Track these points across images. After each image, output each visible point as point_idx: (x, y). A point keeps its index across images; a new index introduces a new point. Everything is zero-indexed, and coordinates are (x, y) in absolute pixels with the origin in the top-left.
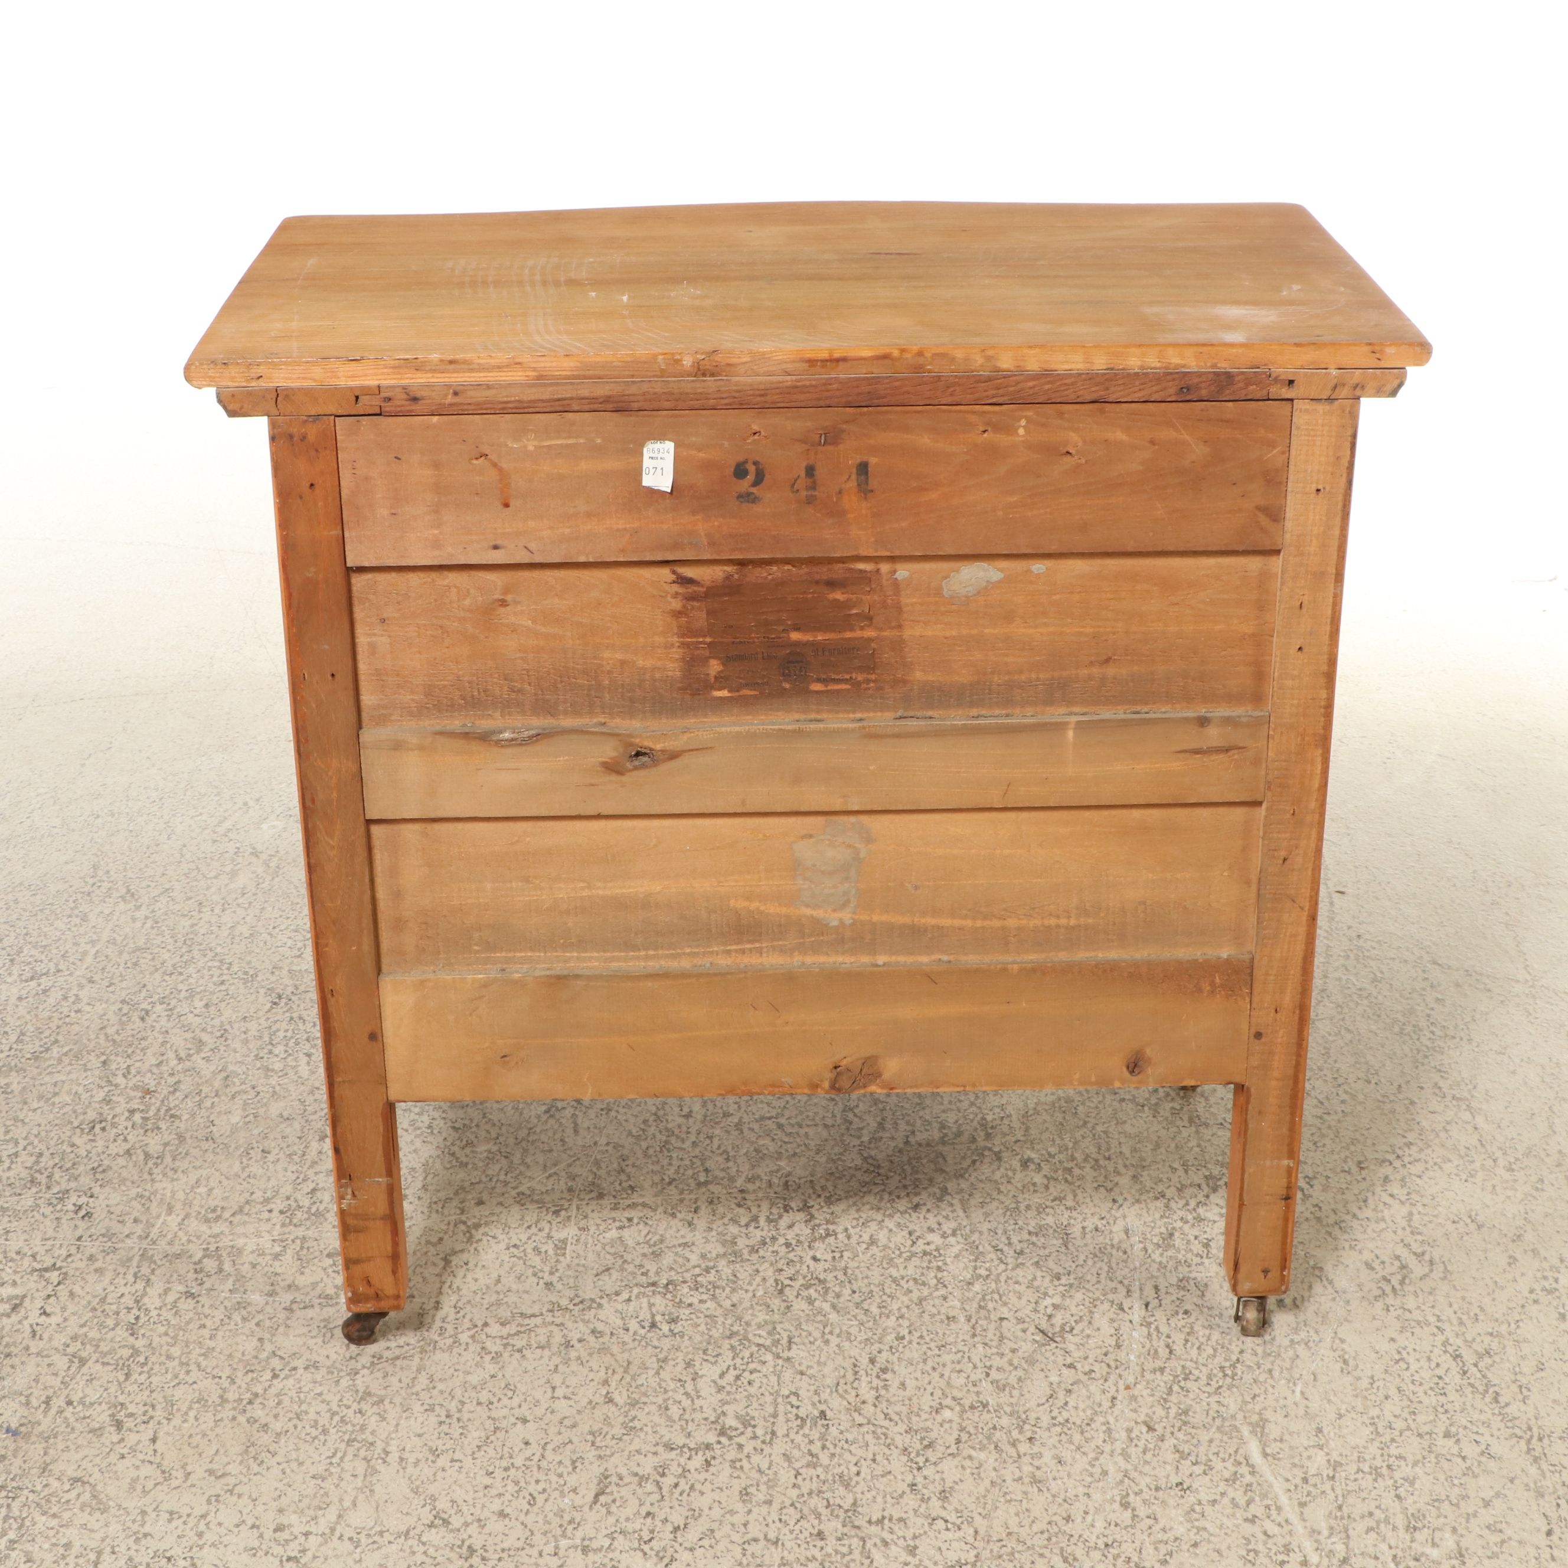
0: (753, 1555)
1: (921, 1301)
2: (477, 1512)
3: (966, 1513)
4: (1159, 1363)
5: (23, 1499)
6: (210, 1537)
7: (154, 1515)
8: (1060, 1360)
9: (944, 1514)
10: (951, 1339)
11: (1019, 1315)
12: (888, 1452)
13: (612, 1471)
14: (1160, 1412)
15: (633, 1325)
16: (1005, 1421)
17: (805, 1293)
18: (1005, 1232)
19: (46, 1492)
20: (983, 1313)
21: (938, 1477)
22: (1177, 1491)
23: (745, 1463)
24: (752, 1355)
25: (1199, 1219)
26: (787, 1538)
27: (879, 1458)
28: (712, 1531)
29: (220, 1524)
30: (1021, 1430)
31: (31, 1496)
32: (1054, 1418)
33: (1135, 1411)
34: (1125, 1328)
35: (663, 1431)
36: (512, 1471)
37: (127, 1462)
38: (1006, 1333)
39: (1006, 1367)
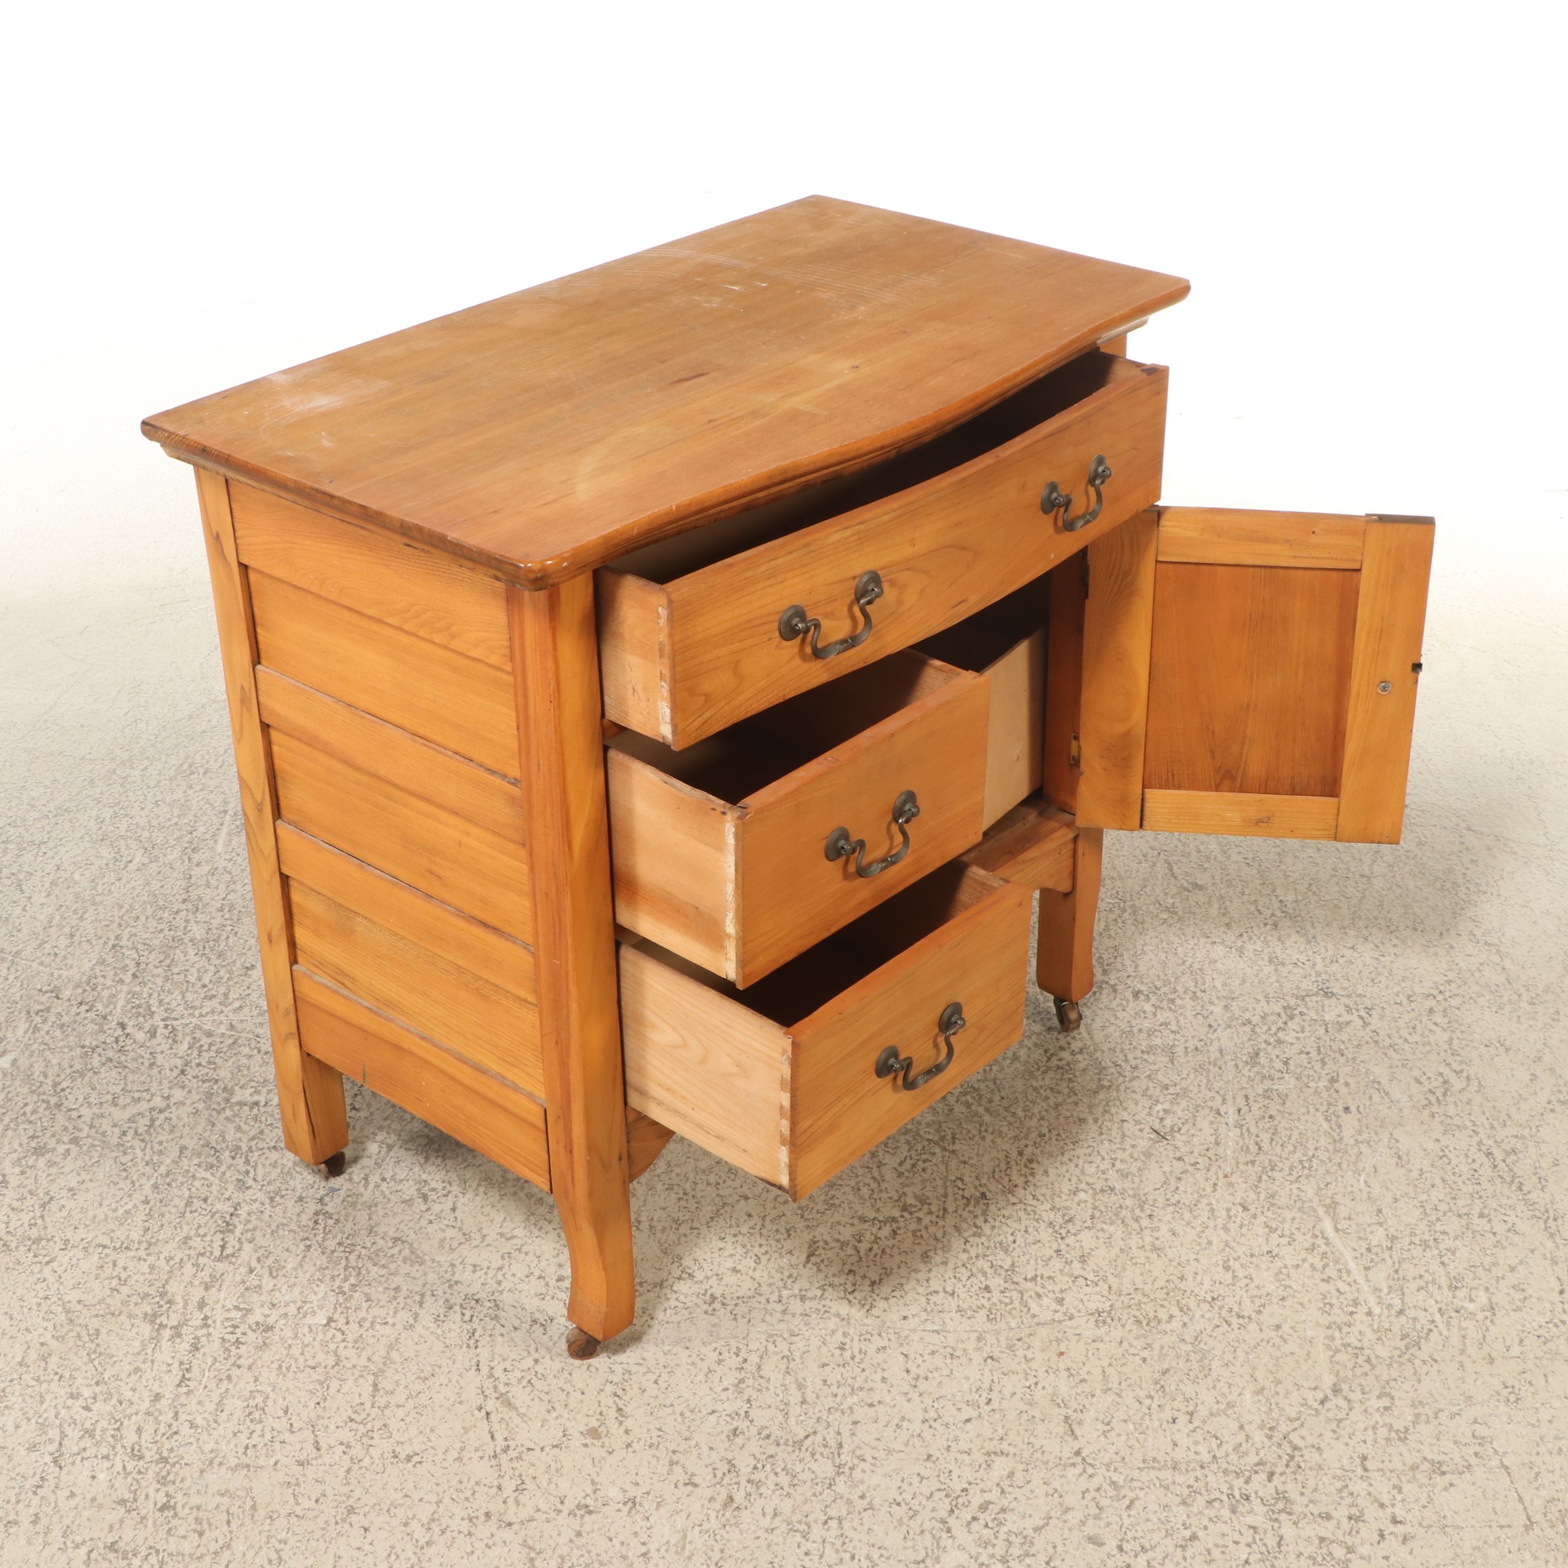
0: (935, 1304)
1: (1057, 1106)
2: (715, 1267)
3: (1101, 1273)
4: (1250, 1157)
5: (357, 1253)
6: (506, 1285)
7: (461, 1267)
8: (1171, 1154)
9: (1084, 1273)
10: (1082, 1137)
11: (1137, 1117)
12: (1037, 1225)
13: (819, 1238)
14: (1252, 1196)
16: (1129, 1202)
17: (963, 1099)
18: (1122, 1051)
19: (375, 1248)
20: (1107, 1116)
21: (1077, 1245)
22: (1268, 1258)
23: (924, 1233)
24: (924, 1148)
25: (1280, 1042)
26: (960, 1290)
27: (1030, 1230)
28: (902, 1285)
29: (514, 1275)
30: (1142, 1210)
31: (364, 1251)
32: (1168, 1200)
33: (1232, 1194)
34: (1222, 1129)
35: (857, 1207)
36: (740, 1237)
37: (435, 1226)
38: (1127, 1133)
39: (1128, 1159)
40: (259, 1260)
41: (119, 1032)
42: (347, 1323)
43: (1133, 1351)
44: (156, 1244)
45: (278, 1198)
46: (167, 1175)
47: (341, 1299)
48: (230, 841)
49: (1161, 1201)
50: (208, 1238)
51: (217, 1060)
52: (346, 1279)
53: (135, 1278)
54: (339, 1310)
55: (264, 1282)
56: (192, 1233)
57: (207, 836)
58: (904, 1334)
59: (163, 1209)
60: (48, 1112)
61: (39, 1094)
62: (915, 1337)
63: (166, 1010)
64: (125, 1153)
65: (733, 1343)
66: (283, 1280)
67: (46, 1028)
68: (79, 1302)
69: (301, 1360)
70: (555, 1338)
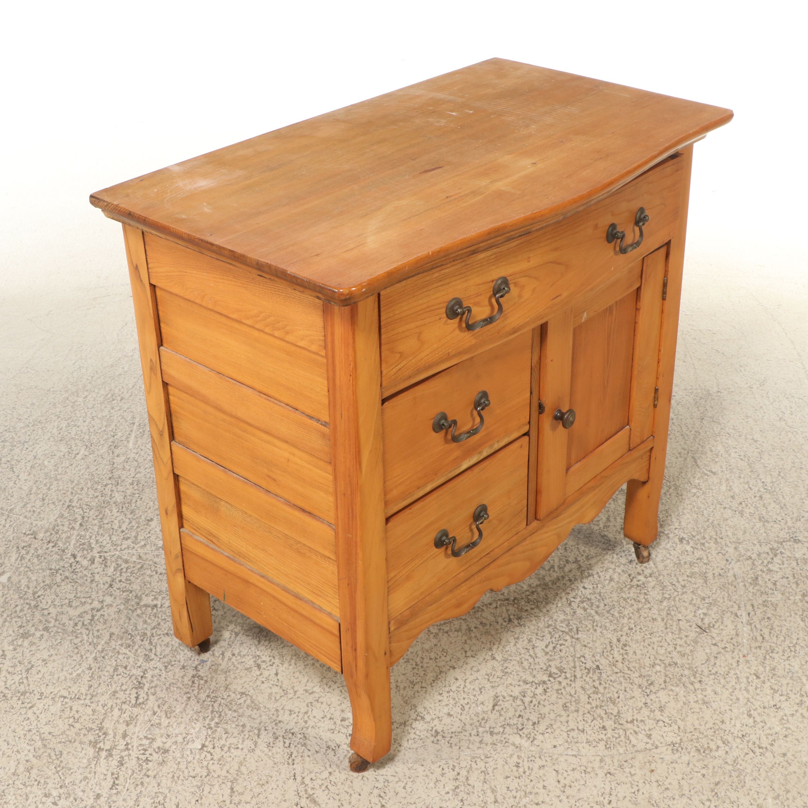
0: (573, 737)
1: (638, 610)
2: (437, 713)
3: (673, 718)
4: (758, 644)
5: (218, 702)
6: (310, 723)
7: (282, 712)
9: (662, 718)
10: (655, 630)
11: (687, 618)
12: (632, 687)
13: (499, 694)
14: (761, 669)
15: (500, 620)
16: (687, 672)
17: (581, 605)
18: (675, 575)
19: (229, 699)
20: (669, 617)
21: (657, 700)
22: (774, 709)
23: (563, 691)
24: (560, 637)
25: (770, 571)
26: (588, 729)
27: (628, 689)
28: (552, 725)
29: (314, 717)
30: (695, 678)
31: (223, 701)
32: (710, 671)
33: (749, 668)
34: (740, 626)
35: (521, 674)
36: (451, 693)
37: (266, 685)
38: (682, 628)
39: (684, 644)
40: (159, 707)
41: (72, 560)
42: (214, 748)
43: (696, 769)
44: (96, 695)
45: (169, 667)
46: (102, 651)
47: (210, 732)
48: (137, 441)
49: (706, 672)
50: (128, 692)
51: (131, 578)
52: (212, 719)
53: (84, 717)
54: (209, 739)
55: (162, 720)
56: (118, 689)
57: (123, 438)
58: (555, 757)
59: (100, 673)
60: (30, 611)
61: (24, 600)
62: (562, 759)
63: (100, 546)
64: (77, 637)
65: (451, 763)
66: (174, 720)
67: (28, 557)
68: (50, 733)
69: (186, 771)
70: (341, 758)
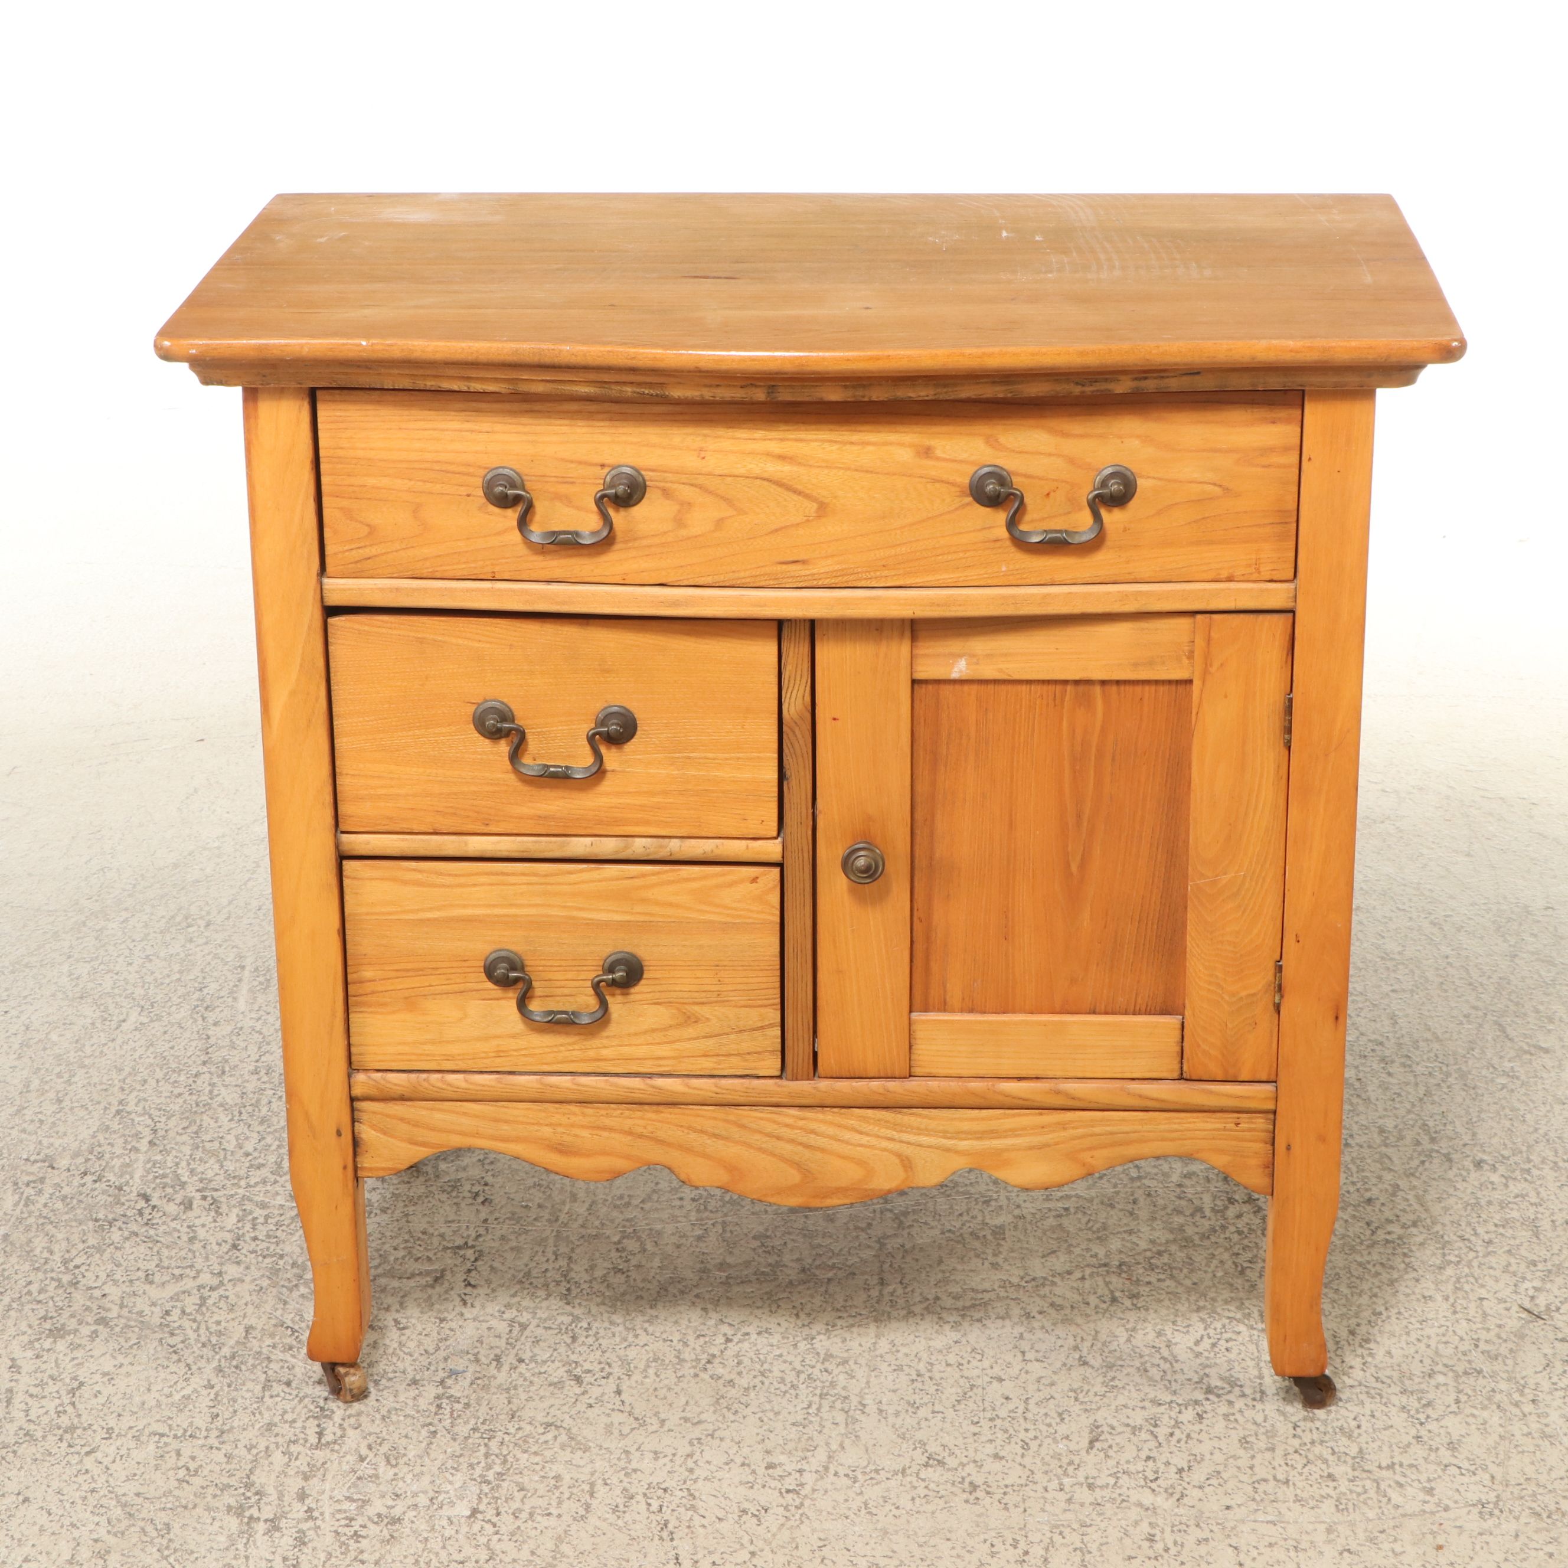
0: (1265, 1492)
2: (971, 1454)
3: (1478, 1462)
5: (498, 1439)
6: (701, 1473)
7: (638, 1454)
8: (1551, 1336)
9: (1455, 1461)
10: (1431, 1316)
11: (1499, 1295)
12: (1386, 1410)
13: (1101, 1422)
15: (1093, 1300)
16: (1503, 1386)
18: (1469, 1224)
19: (520, 1434)
20: (1460, 1294)
21: (1442, 1431)
23: (1238, 1416)
24: (1224, 1326)
26: (1296, 1479)
27: (1377, 1414)
28: (1219, 1473)
29: (708, 1462)
30: (1522, 1393)
31: (507, 1438)
32: (1555, 1384)
35: (1147, 1389)
36: (998, 1422)
37: (597, 1410)
38: (1489, 1311)
39: (1495, 1340)
40: (370, 1448)
41: (142, 1204)
42: (498, 1514)
43: (1533, 1545)
44: (230, 1431)
45: (384, 1381)
46: (233, 1357)
47: (486, 1488)
48: (255, 998)
49: (1546, 1385)
50: (299, 1424)
51: (279, 1233)
52: (489, 1467)
53: (209, 1468)
54: (485, 1501)
55: (381, 1471)
56: (277, 1419)
57: (222, 994)
58: (1229, 1524)
59: (234, 1394)
60: (61, 1291)
61: (46, 1272)
62: (1245, 1528)
63: (201, 1180)
64: (172, 1334)
65: (1009, 1536)
66: (405, 1469)
67: (42, 1200)
68: (138, 1495)
69: (443, 1555)
70: (774, 1529)
